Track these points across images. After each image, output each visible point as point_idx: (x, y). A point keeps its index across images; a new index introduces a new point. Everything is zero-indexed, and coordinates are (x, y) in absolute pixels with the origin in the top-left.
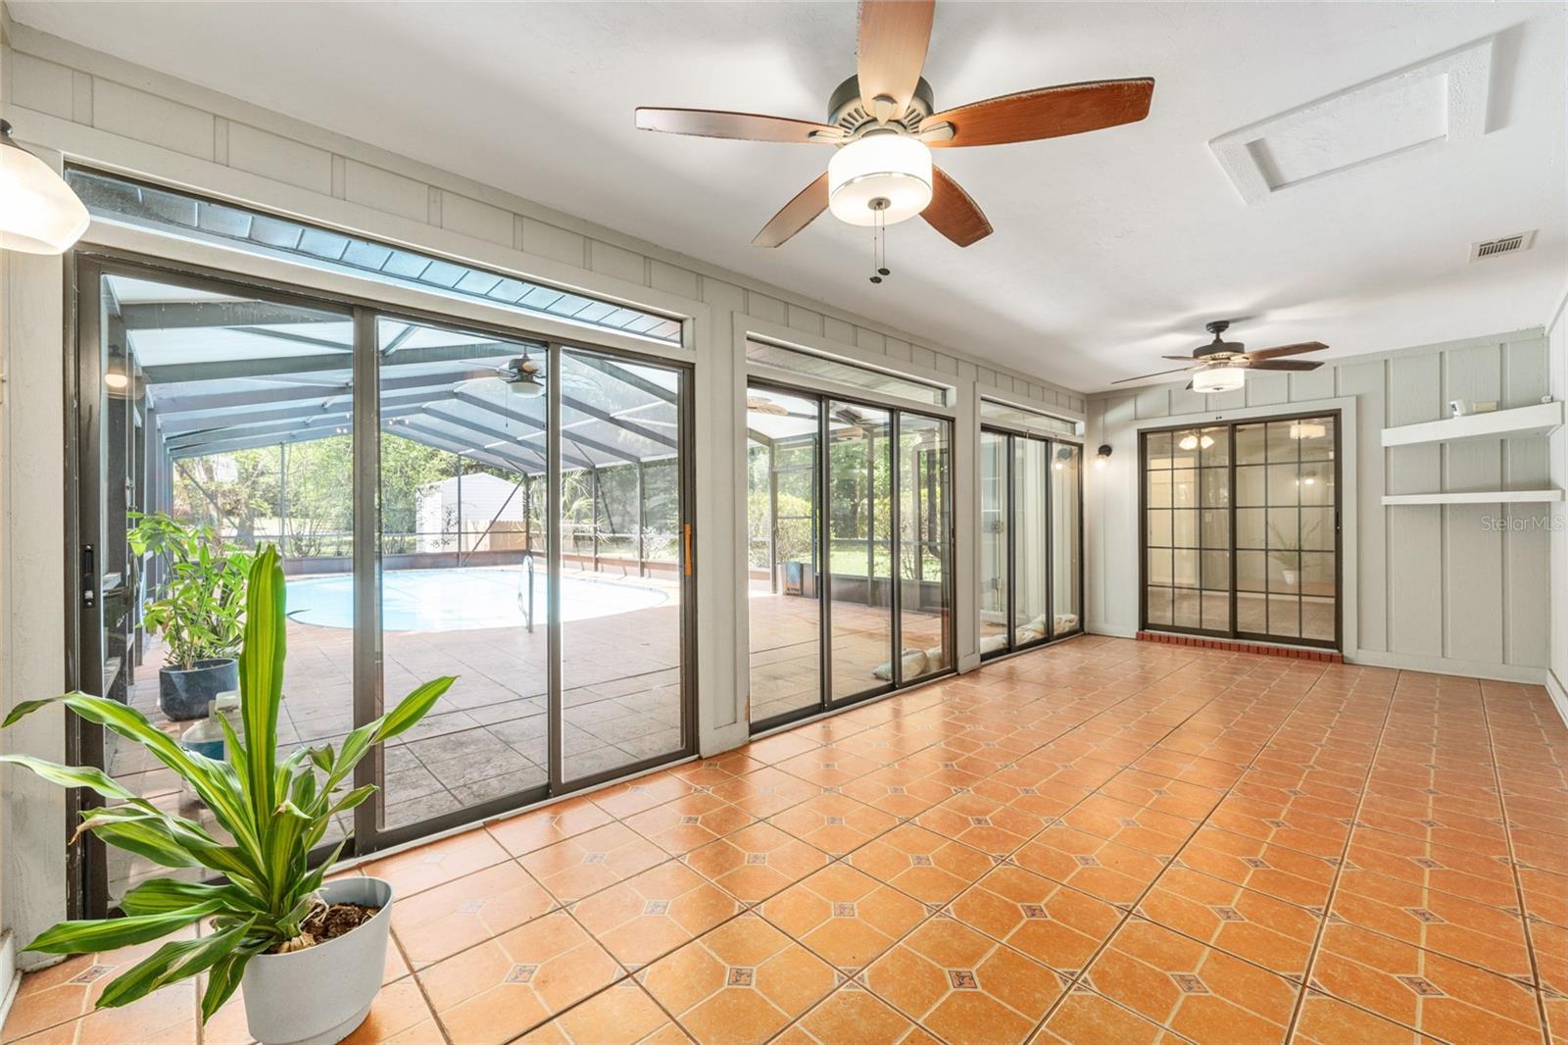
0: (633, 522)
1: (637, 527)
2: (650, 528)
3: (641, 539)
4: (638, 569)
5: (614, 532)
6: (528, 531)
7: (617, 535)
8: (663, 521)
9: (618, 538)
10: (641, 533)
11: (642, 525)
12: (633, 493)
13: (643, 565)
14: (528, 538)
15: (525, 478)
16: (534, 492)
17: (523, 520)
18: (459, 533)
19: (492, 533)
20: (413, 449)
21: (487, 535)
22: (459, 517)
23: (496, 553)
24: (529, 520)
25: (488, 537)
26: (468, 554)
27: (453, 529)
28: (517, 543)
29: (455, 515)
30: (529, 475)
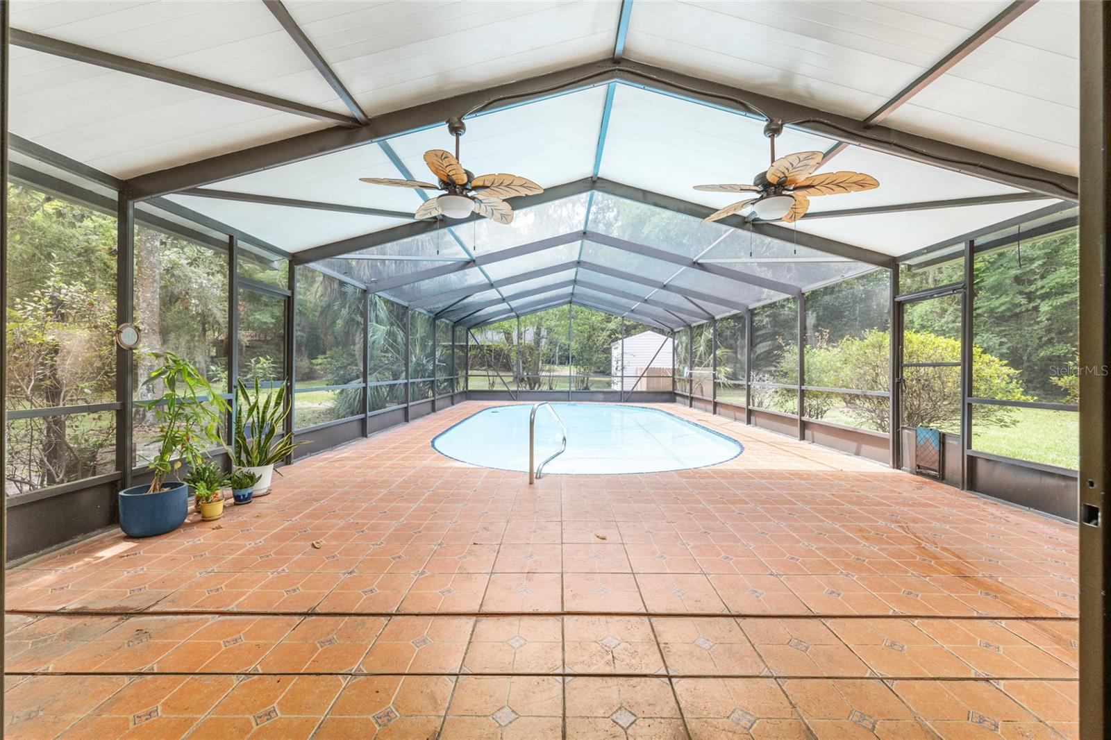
0: (742, 370)
1: (745, 374)
3: (749, 385)
4: (745, 416)
6: (673, 376)
10: (749, 380)
12: (742, 341)
14: (674, 382)
15: (673, 334)
16: (678, 345)
17: (671, 367)
18: (622, 377)
19: (647, 377)
20: (593, 315)
21: (642, 378)
22: (623, 364)
23: (648, 393)
24: (676, 367)
25: (644, 380)
26: (628, 392)
27: (619, 374)
28: (666, 385)
29: (620, 363)
30: (675, 330)
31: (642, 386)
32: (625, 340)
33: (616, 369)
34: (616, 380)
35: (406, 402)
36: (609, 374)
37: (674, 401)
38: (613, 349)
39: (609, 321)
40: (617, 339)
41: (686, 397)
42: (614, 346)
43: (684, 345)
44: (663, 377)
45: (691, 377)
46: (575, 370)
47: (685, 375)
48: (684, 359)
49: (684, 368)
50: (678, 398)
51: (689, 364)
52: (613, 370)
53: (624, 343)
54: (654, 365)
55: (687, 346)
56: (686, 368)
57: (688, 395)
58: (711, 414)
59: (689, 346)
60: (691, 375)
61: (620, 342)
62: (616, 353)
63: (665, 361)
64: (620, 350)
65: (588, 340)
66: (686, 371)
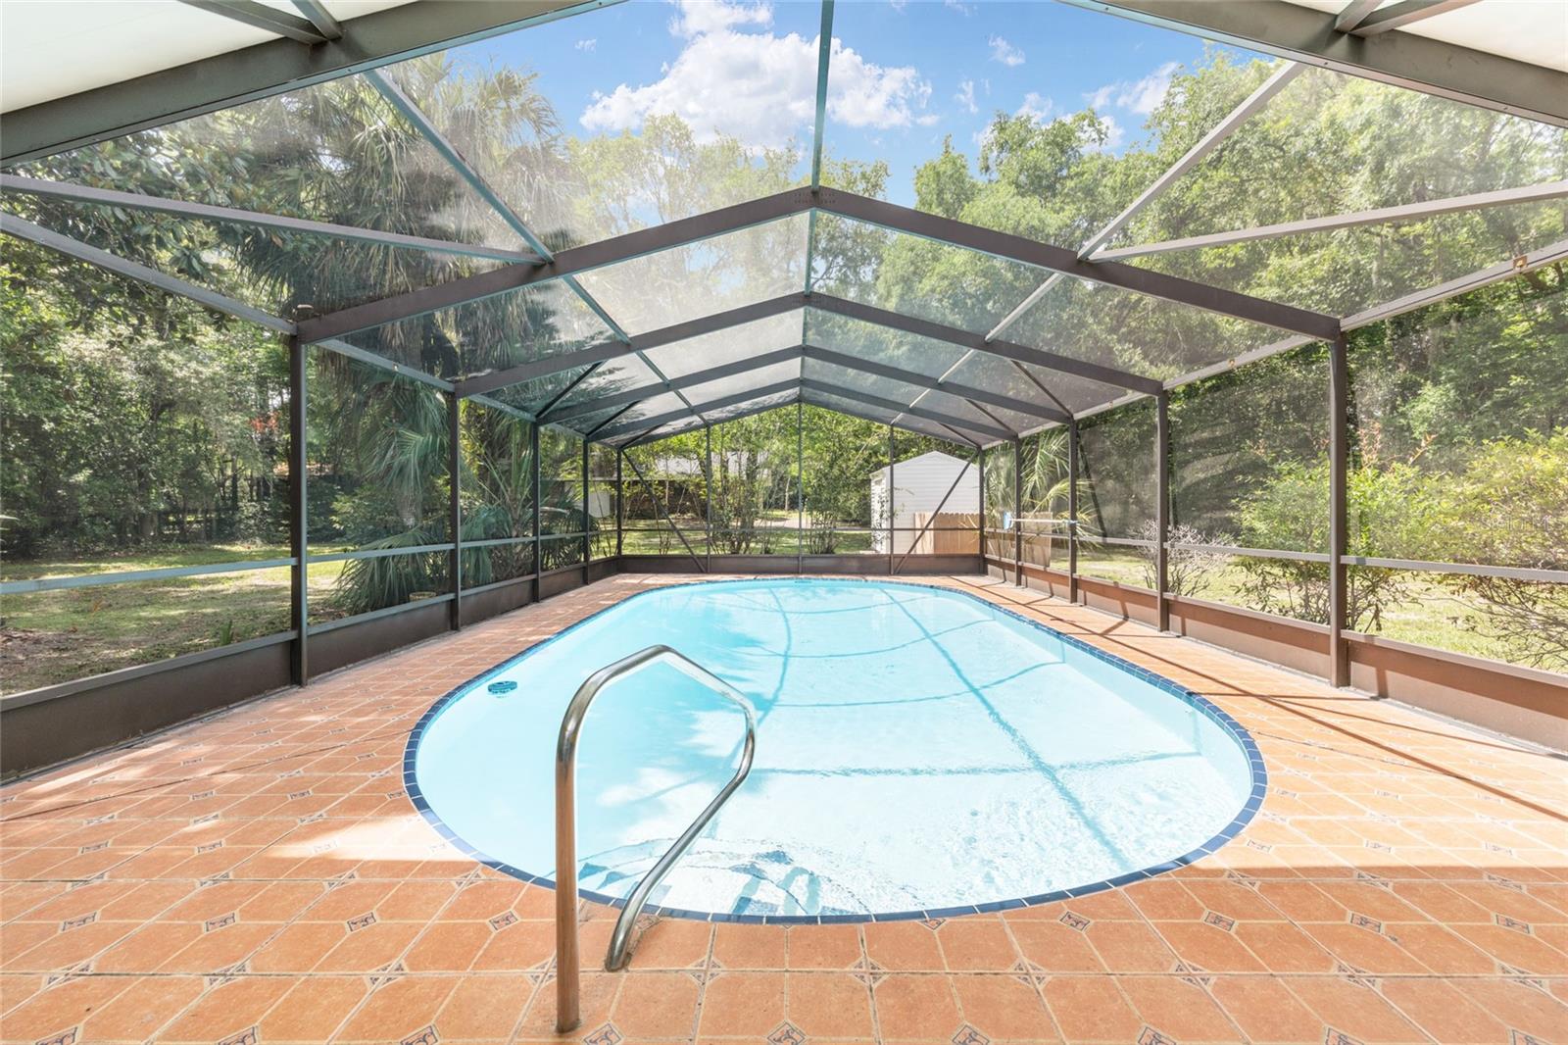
0: (1145, 514)
1: (1155, 526)
2: (1183, 528)
3: (1164, 552)
4: (1155, 613)
5: (1105, 535)
6: (981, 528)
7: (1109, 540)
8: (1218, 515)
9: (1114, 546)
10: (1164, 538)
11: (1165, 523)
12: (1145, 459)
13: (1167, 608)
14: (983, 539)
15: (979, 455)
16: (990, 472)
17: (978, 512)
18: (892, 530)
19: (934, 529)
20: (839, 423)
21: (927, 532)
22: (892, 508)
23: (937, 557)
24: (985, 512)
25: (929, 535)
26: (903, 557)
27: (885, 525)
28: (968, 544)
29: (887, 507)
30: (984, 448)
31: (926, 547)
32: (895, 466)
33: (881, 516)
34: (879, 535)
35: (454, 589)
36: (867, 524)
37: (983, 572)
38: (873, 484)
39: (868, 432)
40: (879, 465)
41: (1010, 567)
42: (875, 476)
43: (1003, 473)
44: (964, 529)
45: (1019, 530)
46: (809, 518)
47: (1007, 527)
48: (1003, 499)
49: (1003, 514)
50: (990, 567)
51: (1014, 505)
52: (875, 518)
53: (895, 472)
54: (949, 509)
55: (1009, 474)
56: (1009, 514)
57: (1014, 562)
58: (1067, 602)
59: (1014, 474)
60: (1018, 526)
61: (887, 469)
62: (878, 490)
63: (966, 502)
64: (885, 484)
65: (831, 467)
66: (1009, 520)
